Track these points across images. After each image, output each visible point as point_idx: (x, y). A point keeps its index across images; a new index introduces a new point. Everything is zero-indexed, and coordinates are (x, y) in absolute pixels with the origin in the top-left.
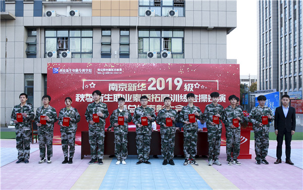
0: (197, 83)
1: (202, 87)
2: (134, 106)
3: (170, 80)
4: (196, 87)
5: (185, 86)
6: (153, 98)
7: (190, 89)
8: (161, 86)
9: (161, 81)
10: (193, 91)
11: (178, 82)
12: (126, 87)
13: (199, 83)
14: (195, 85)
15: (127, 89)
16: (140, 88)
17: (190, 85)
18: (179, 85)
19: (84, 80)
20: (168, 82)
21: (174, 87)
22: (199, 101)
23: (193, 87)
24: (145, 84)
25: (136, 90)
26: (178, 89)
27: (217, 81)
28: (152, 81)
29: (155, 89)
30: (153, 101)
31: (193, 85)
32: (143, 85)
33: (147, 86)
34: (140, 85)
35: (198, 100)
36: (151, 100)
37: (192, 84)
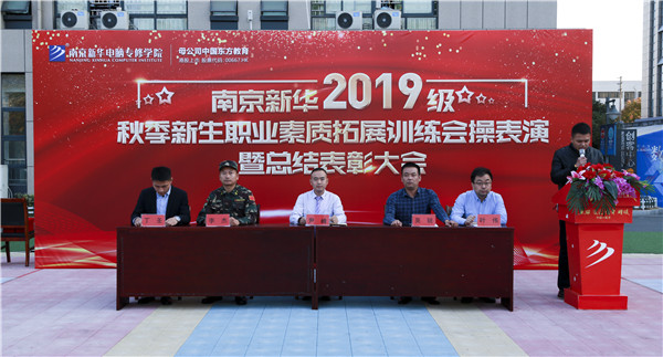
0: (465, 89)
1: (481, 98)
2: (285, 154)
3: (386, 78)
4: (461, 100)
5: (431, 96)
6: (338, 131)
7: (444, 105)
8: (360, 98)
9: (360, 84)
10: (452, 110)
11: (410, 84)
12: (261, 102)
13: (471, 87)
14: (458, 93)
15: (264, 107)
16: (302, 102)
17: (446, 95)
18: (413, 95)
19: (140, 81)
20: (381, 84)
21: (399, 98)
22: (472, 140)
23: (451, 98)
24: (315, 92)
25: (288, 110)
26: (409, 104)
27: (524, 81)
28: (335, 84)
29: (342, 105)
30: (337, 140)
31: (454, 94)
32: (309, 93)
33: (322, 97)
34: (300, 95)
35: (468, 138)
36: (333, 138)
37: (451, 92)
